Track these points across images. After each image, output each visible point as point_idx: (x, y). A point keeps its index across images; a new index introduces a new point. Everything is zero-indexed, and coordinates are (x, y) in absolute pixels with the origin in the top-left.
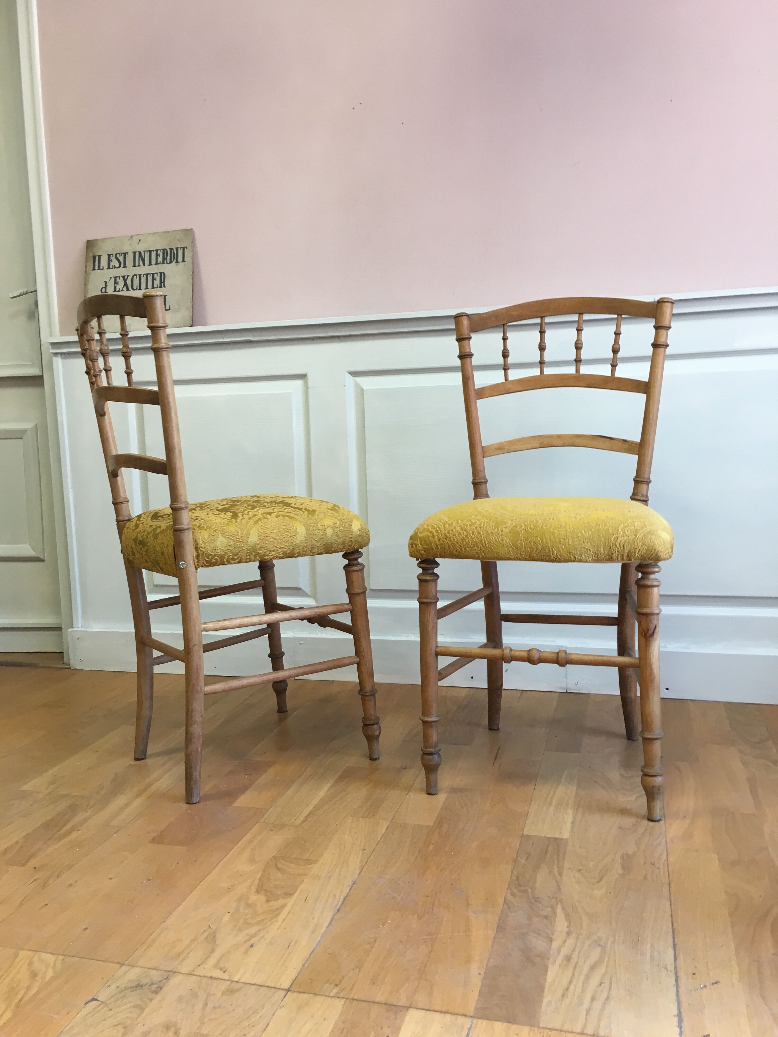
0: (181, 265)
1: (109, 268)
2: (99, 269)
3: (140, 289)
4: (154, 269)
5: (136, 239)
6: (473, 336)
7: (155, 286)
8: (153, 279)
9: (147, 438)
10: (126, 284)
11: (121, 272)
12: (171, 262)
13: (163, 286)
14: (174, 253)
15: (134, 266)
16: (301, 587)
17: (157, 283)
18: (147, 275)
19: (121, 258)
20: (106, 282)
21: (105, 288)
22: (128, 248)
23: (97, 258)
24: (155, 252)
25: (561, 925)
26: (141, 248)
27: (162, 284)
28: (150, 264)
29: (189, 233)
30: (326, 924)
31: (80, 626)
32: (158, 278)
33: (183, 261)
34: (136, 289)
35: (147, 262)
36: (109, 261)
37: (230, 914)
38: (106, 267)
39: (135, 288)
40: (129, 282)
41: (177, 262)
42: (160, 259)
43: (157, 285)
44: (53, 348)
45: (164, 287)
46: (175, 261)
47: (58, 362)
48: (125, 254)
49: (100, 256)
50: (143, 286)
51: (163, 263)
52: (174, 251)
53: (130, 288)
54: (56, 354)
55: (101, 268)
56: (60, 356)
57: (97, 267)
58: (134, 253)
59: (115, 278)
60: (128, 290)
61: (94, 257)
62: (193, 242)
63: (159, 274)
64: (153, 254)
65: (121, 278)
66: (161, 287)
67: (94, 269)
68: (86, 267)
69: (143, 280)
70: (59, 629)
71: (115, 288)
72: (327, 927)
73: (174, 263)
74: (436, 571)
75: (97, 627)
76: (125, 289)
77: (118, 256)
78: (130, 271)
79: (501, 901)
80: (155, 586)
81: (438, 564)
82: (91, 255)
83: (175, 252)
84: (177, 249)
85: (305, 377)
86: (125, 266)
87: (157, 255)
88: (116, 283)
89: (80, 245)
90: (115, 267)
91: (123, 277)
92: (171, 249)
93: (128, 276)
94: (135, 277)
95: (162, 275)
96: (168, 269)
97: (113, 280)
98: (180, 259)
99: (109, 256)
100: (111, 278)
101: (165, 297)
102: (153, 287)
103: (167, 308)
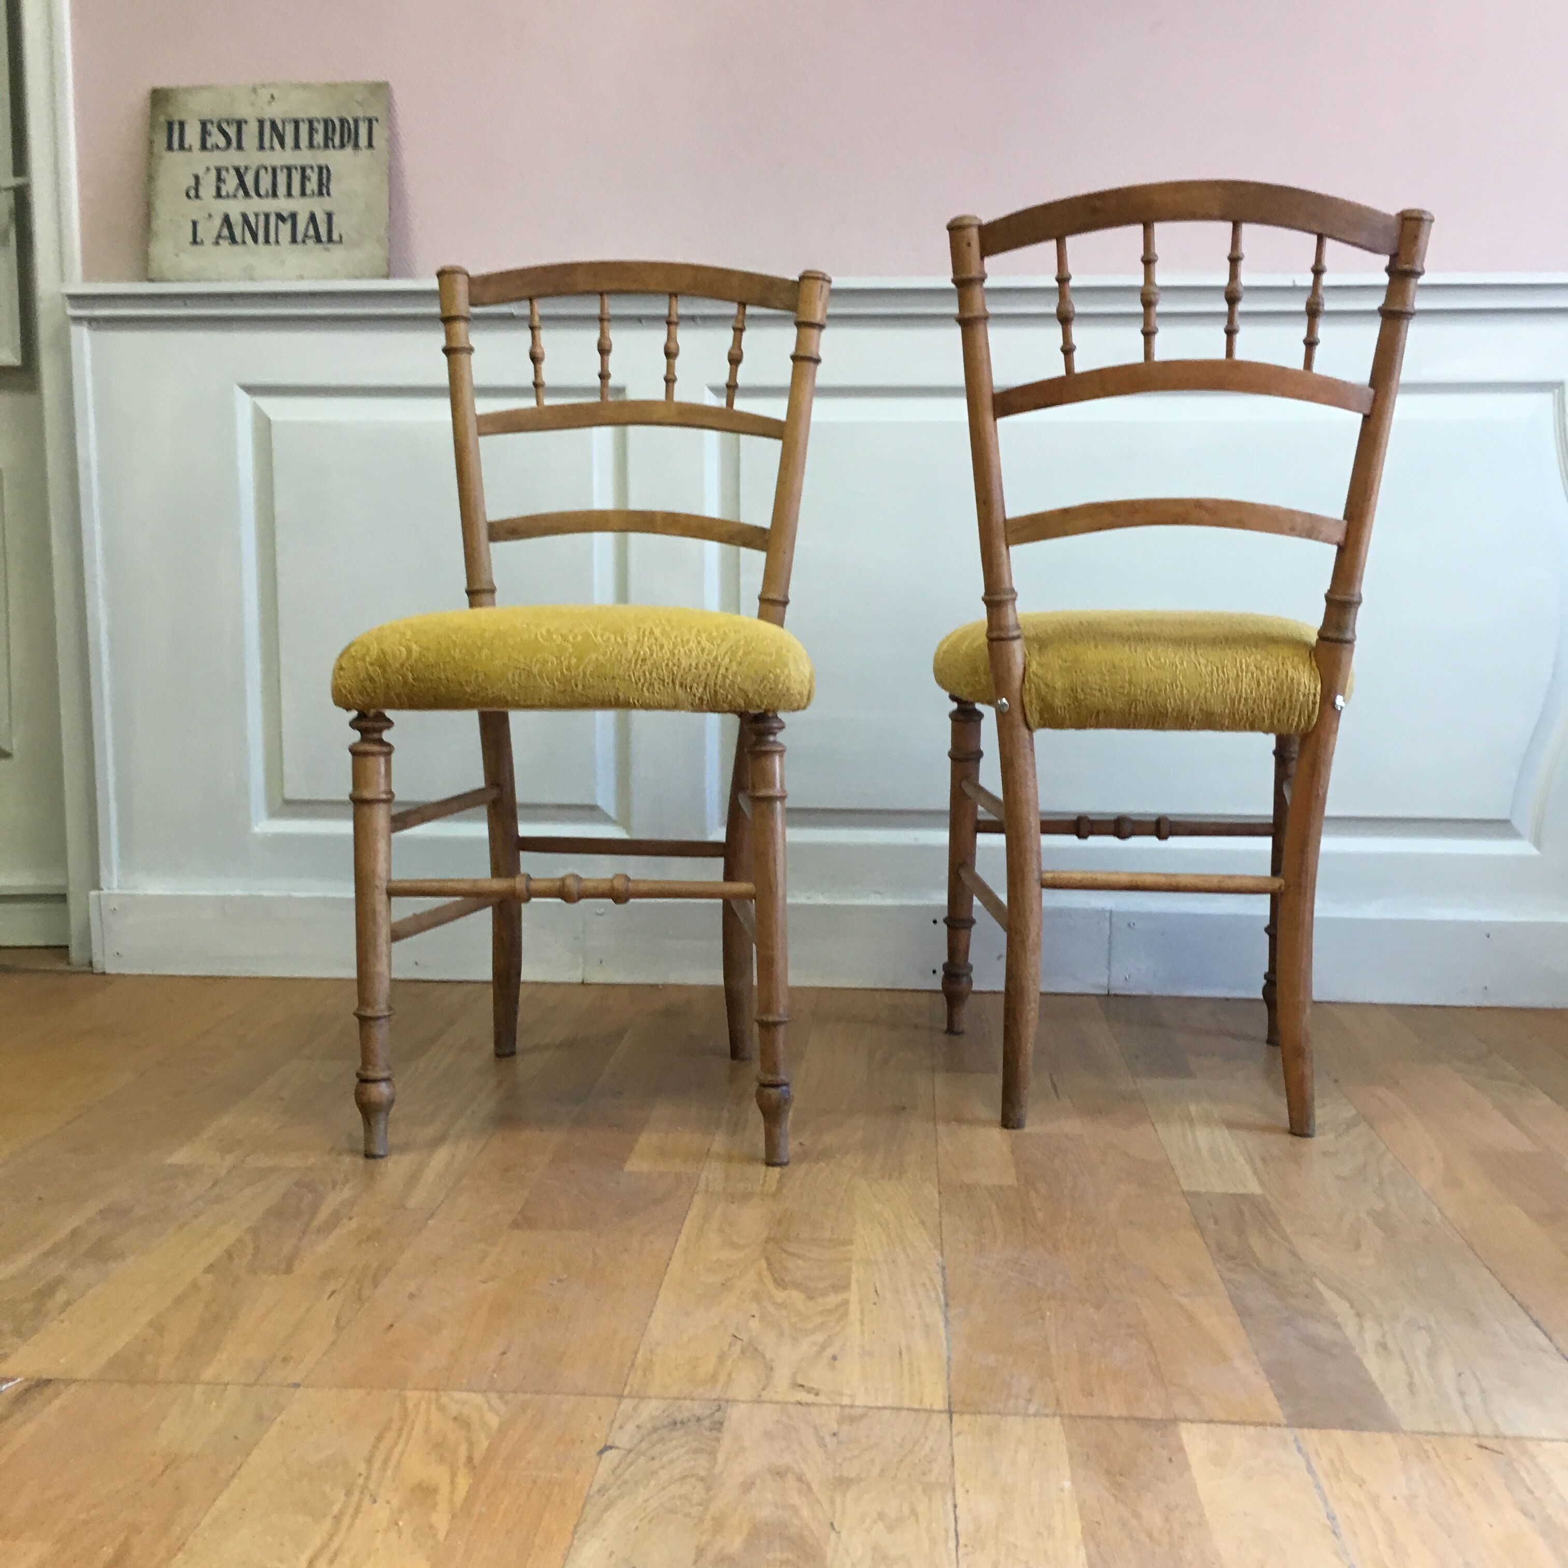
0: (364, 153)
1: (204, 147)
2: (182, 147)
3: (275, 194)
4: (305, 157)
5: (264, 94)
7: (308, 191)
8: (304, 178)
10: (242, 184)
11: (233, 158)
12: (342, 146)
13: (325, 191)
14: (349, 129)
15: (261, 147)
16: (599, 804)
17: (312, 186)
18: (289, 169)
19: (232, 131)
20: (197, 178)
21: (197, 190)
22: (244, 110)
23: (176, 128)
24: (307, 123)
25: (1338, 1306)
26: (275, 111)
27: (323, 189)
28: (297, 146)
29: (381, 90)
30: (942, 1324)
31: (115, 885)
32: (314, 177)
33: (370, 145)
34: (267, 196)
35: (289, 140)
36: (205, 133)
37: (757, 1319)
38: (197, 144)
39: (262, 192)
40: (249, 180)
41: (356, 146)
42: (319, 138)
43: (313, 191)
44: (73, 307)
45: (328, 194)
46: (352, 142)
47: (82, 337)
48: (240, 124)
49: (182, 124)
50: (282, 189)
51: (326, 146)
52: (348, 123)
53: (252, 193)
54: (78, 320)
55: (187, 146)
56: (85, 323)
57: (176, 144)
58: (261, 123)
59: (219, 171)
60: (247, 194)
61: (170, 125)
62: (390, 108)
63: (316, 170)
64: (304, 129)
65: (233, 172)
66: (321, 193)
67: (170, 147)
68: (151, 143)
69: (282, 178)
70: (61, 898)
71: (218, 189)
72: (946, 1327)
73: (349, 149)
75: (155, 887)
76: (241, 193)
77: (224, 126)
78: (251, 157)
79: (1215, 1277)
80: (288, 802)
82: (162, 119)
83: (352, 126)
84: (356, 121)
85: (620, 393)
86: (240, 147)
87: (312, 130)
88: (219, 179)
89: (138, 98)
90: (218, 147)
91: (237, 170)
92: (343, 121)
93: (246, 168)
94: (262, 172)
95: (324, 173)
96: (337, 159)
97: (213, 173)
98: (363, 140)
99: (204, 124)
100: (208, 169)
101: (330, 216)
102: (303, 193)
103: (335, 237)
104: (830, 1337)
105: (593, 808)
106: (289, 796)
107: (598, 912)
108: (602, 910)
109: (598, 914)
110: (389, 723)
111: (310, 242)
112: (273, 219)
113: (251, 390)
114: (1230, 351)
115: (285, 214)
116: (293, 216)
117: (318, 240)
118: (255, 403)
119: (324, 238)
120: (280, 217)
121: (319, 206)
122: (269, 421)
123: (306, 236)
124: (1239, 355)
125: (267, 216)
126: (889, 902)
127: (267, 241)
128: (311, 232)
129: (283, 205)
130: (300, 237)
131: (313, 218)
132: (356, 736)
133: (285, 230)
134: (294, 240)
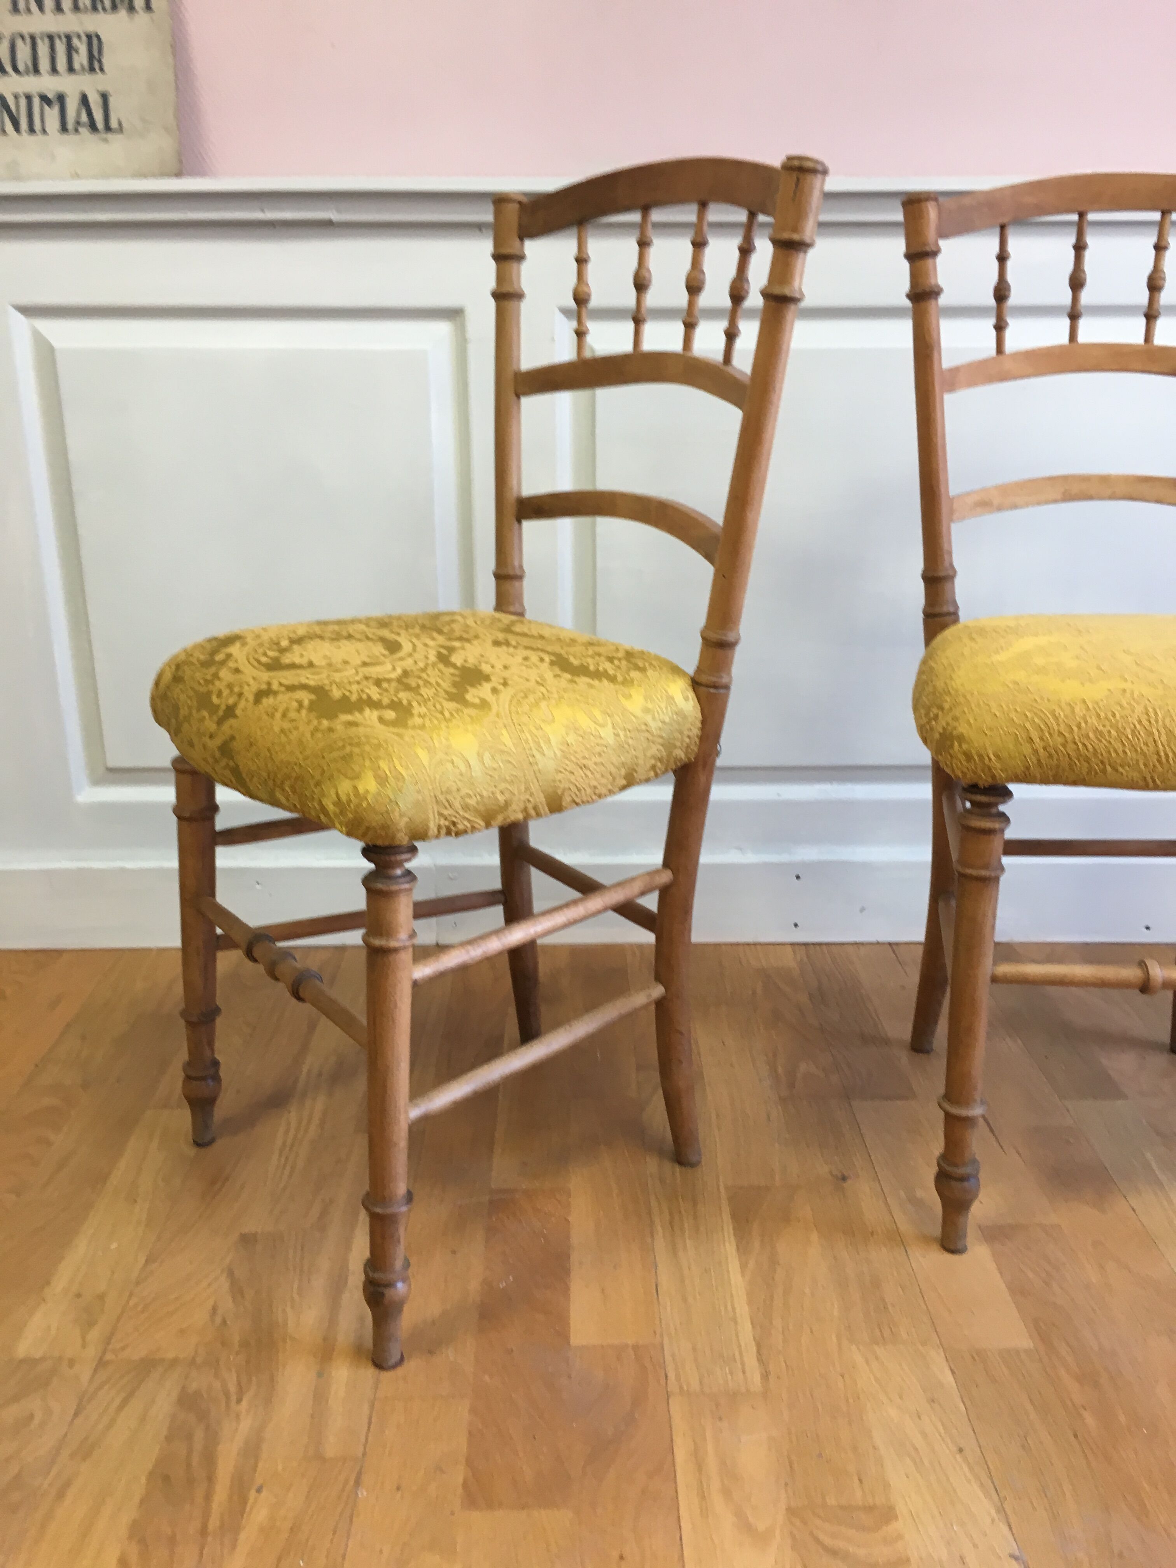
0: (142, 17)
3: (36, 71)
4: (69, 22)
6: (942, 243)
7: (77, 66)
8: (70, 49)
9: (73, 442)
12: (115, 8)
13: (96, 66)
17: (81, 58)
18: (51, 38)
27: (95, 63)
28: (59, 8)
32: (83, 48)
33: (149, 7)
34: (27, 72)
39: (21, 67)
40: (4, 52)
41: (131, 8)
43: (83, 66)
45: (102, 69)
46: (126, 7)
50: (44, 64)
51: (95, 8)
53: (8, 68)
63: (84, 38)
66: (92, 69)
69: (43, 49)
73: (123, 13)
74: (1002, 808)
80: (111, 770)
81: (1008, 794)
85: (458, 315)
94: (19, 42)
95: (94, 41)
96: (109, 25)
101: (105, 97)
102: (71, 69)
103: (114, 124)
106: (111, 764)
107: (449, 878)
111: (84, 131)
112: (36, 101)
113: (27, 311)
115: (50, 95)
116: (61, 98)
117: (93, 127)
118: (33, 326)
119: (100, 124)
120: (44, 99)
121: (90, 85)
122: (52, 349)
123: (78, 123)
125: (29, 98)
126: (750, 858)
127: (32, 130)
128: (84, 118)
129: (47, 84)
130: (70, 125)
131: (84, 100)
133: (52, 115)
134: (64, 128)
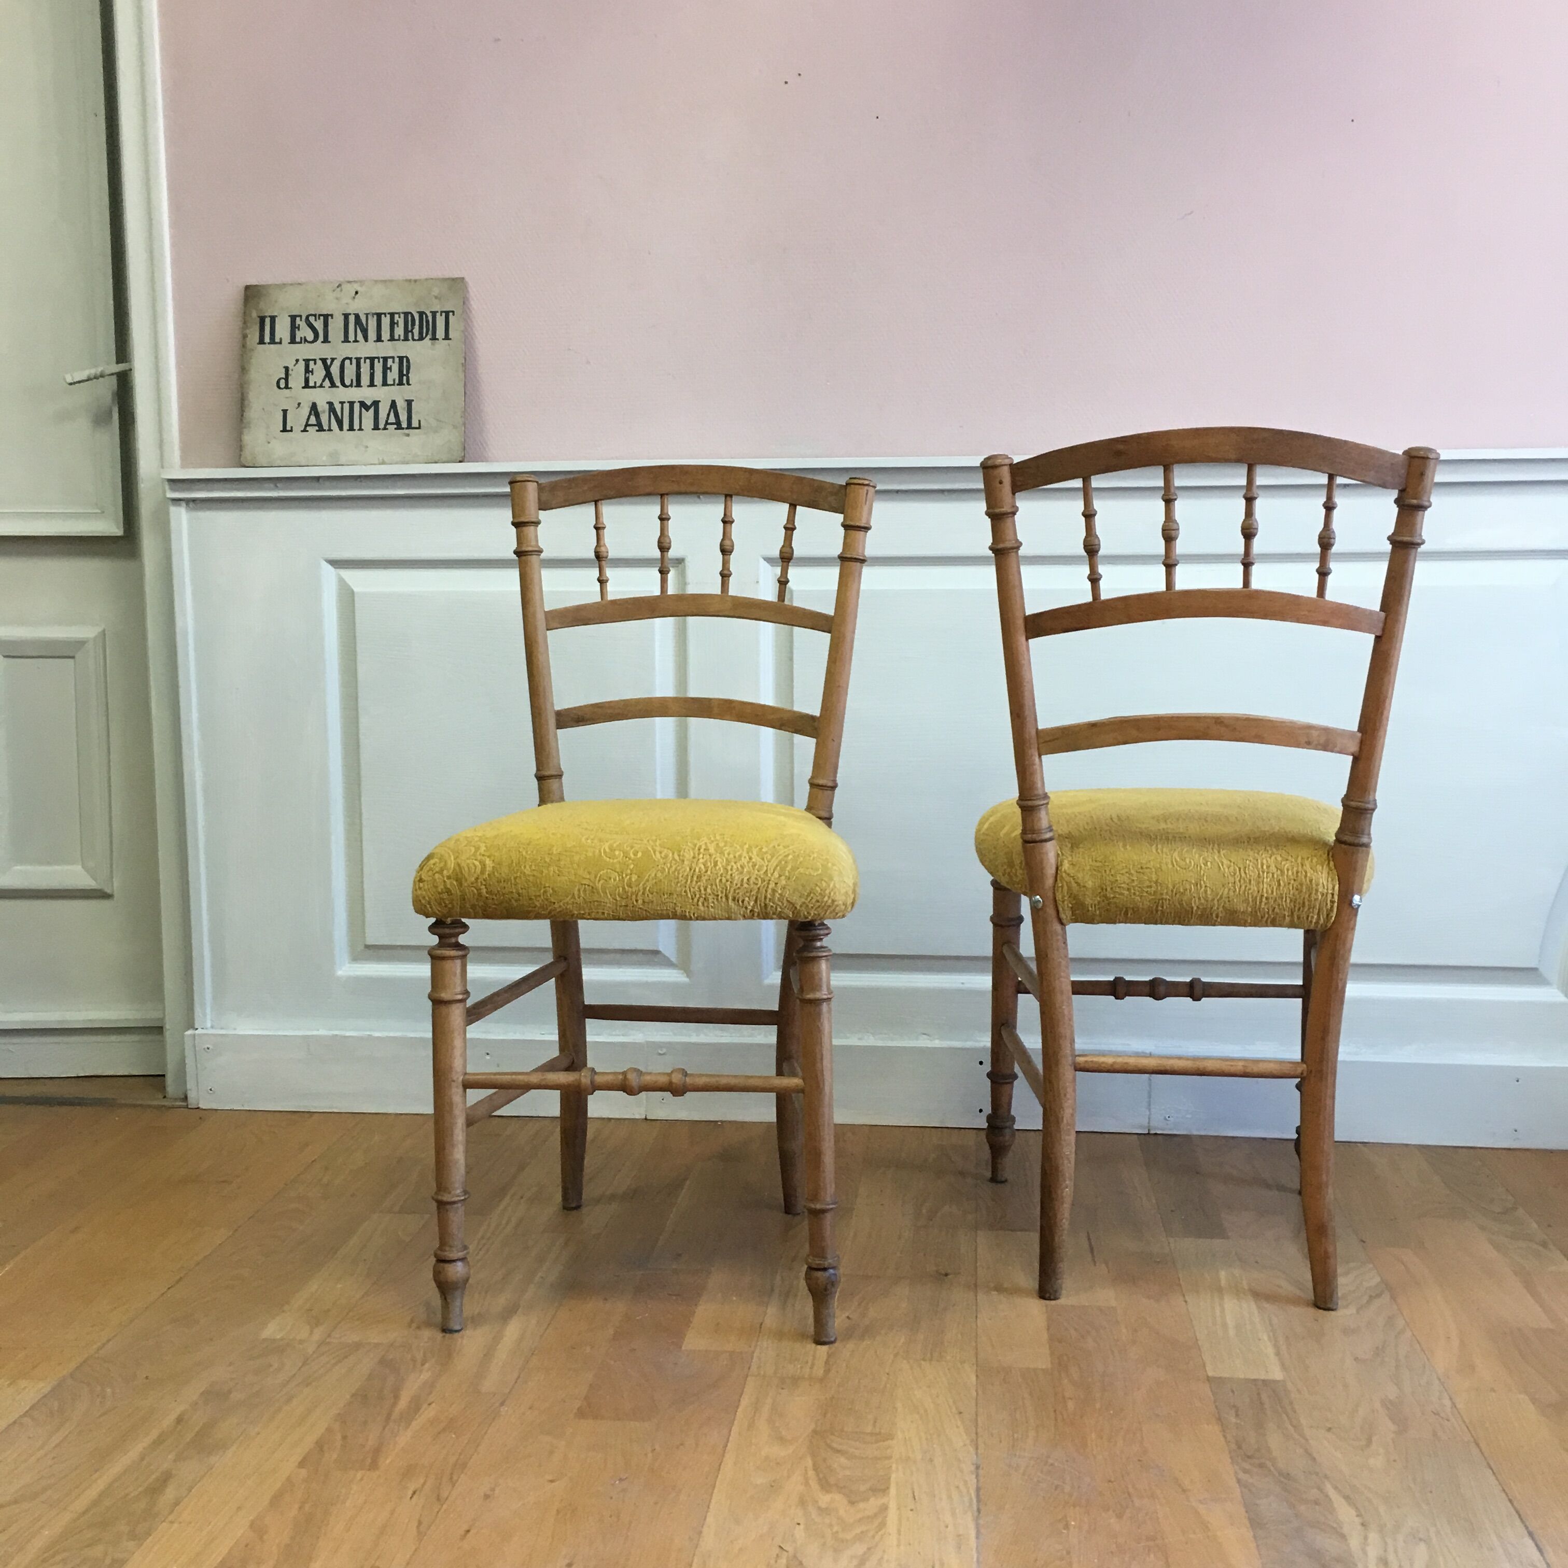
0: (442, 344)
1: (293, 341)
2: (272, 341)
3: (359, 385)
4: (386, 349)
5: (350, 289)
7: (390, 381)
8: (386, 369)
10: (329, 375)
11: (318, 350)
12: (421, 338)
13: (405, 381)
14: (427, 322)
15: (346, 340)
16: (661, 950)
17: (393, 375)
18: (372, 360)
19: (319, 325)
20: (287, 369)
21: (286, 379)
22: (331, 305)
23: (268, 321)
24: (388, 316)
25: (1345, 1514)
26: (358, 306)
27: (403, 378)
28: (379, 339)
29: (457, 285)
30: (973, 1533)
31: (209, 1025)
32: (395, 368)
33: (447, 337)
34: (351, 385)
35: (372, 335)
36: (294, 327)
37: (802, 1527)
38: (286, 337)
39: (347, 382)
40: (335, 370)
41: (434, 338)
42: (399, 331)
43: (394, 380)
44: (173, 490)
45: (408, 384)
46: (429, 337)
47: (181, 517)
48: (326, 317)
49: (273, 319)
50: (365, 379)
51: (406, 339)
52: (427, 316)
53: (338, 383)
54: (176, 501)
55: (277, 340)
56: (184, 504)
57: (267, 339)
58: (346, 316)
59: (307, 361)
60: (333, 385)
61: (262, 320)
62: (465, 302)
63: (397, 360)
64: (386, 321)
65: (319, 363)
66: (401, 383)
67: (262, 342)
68: (245, 336)
69: (365, 368)
70: (158, 1030)
71: (307, 380)
72: (977, 1538)
73: (427, 341)
75: (247, 1027)
76: (327, 383)
77: (312, 319)
78: (337, 350)
79: (1233, 1483)
80: (368, 947)
82: (254, 314)
83: (430, 319)
84: (434, 314)
85: (681, 563)
86: (326, 340)
87: (393, 324)
88: (307, 370)
89: (231, 294)
90: (306, 340)
91: (324, 361)
92: (421, 314)
93: (333, 360)
94: (347, 362)
95: (404, 362)
96: (416, 351)
97: (302, 364)
98: (440, 333)
99: (293, 318)
100: (297, 361)
101: (409, 403)
102: (385, 384)
103: (415, 423)
104: (869, 1549)
105: (656, 952)
106: (370, 941)
107: (660, 1052)
108: (664, 1050)
109: (660, 1054)
110: (465, 927)
111: (392, 428)
112: (357, 407)
113: (335, 563)
114: (1246, 582)
115: (369, 404)
116: (376, 404)
117: (399, 427)
118: (339, 575)
119: (404, 425)
120: (362, 404)
121: (399, 394)
122: (353, 592)
123: (387, 423)
124: (1255, 585)
125: (352, 404)
126: (937, 1043)
127: (351, 428)
128: (392, 419)
129: (366, 394)
130: (381, 426)
131: (393, 405)
132: (434, 940)
133: (369, 416)
134: (376, 427)
